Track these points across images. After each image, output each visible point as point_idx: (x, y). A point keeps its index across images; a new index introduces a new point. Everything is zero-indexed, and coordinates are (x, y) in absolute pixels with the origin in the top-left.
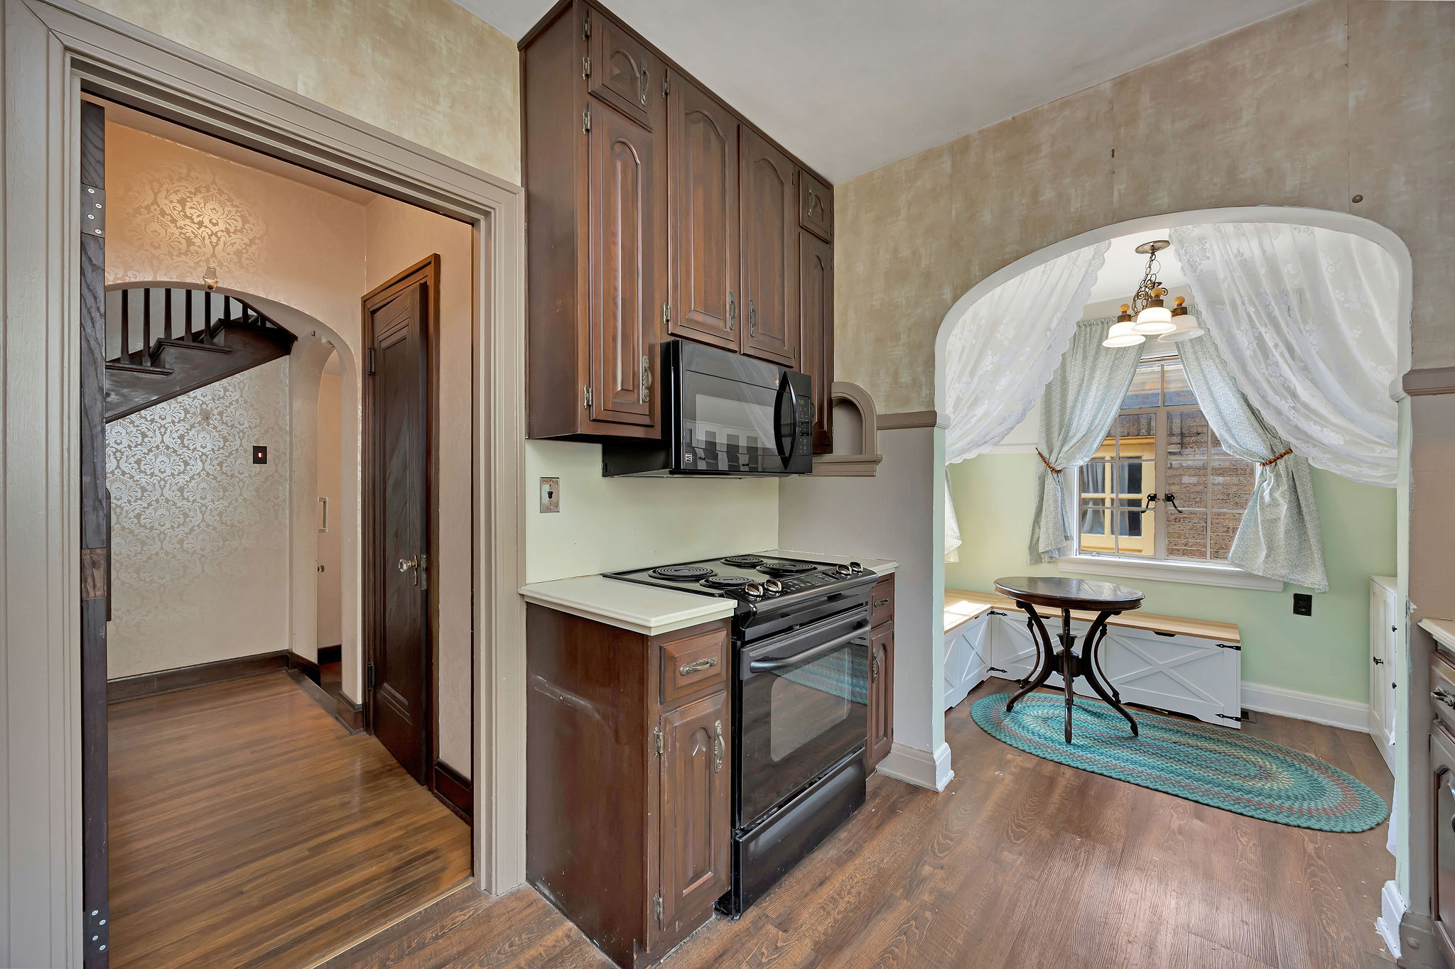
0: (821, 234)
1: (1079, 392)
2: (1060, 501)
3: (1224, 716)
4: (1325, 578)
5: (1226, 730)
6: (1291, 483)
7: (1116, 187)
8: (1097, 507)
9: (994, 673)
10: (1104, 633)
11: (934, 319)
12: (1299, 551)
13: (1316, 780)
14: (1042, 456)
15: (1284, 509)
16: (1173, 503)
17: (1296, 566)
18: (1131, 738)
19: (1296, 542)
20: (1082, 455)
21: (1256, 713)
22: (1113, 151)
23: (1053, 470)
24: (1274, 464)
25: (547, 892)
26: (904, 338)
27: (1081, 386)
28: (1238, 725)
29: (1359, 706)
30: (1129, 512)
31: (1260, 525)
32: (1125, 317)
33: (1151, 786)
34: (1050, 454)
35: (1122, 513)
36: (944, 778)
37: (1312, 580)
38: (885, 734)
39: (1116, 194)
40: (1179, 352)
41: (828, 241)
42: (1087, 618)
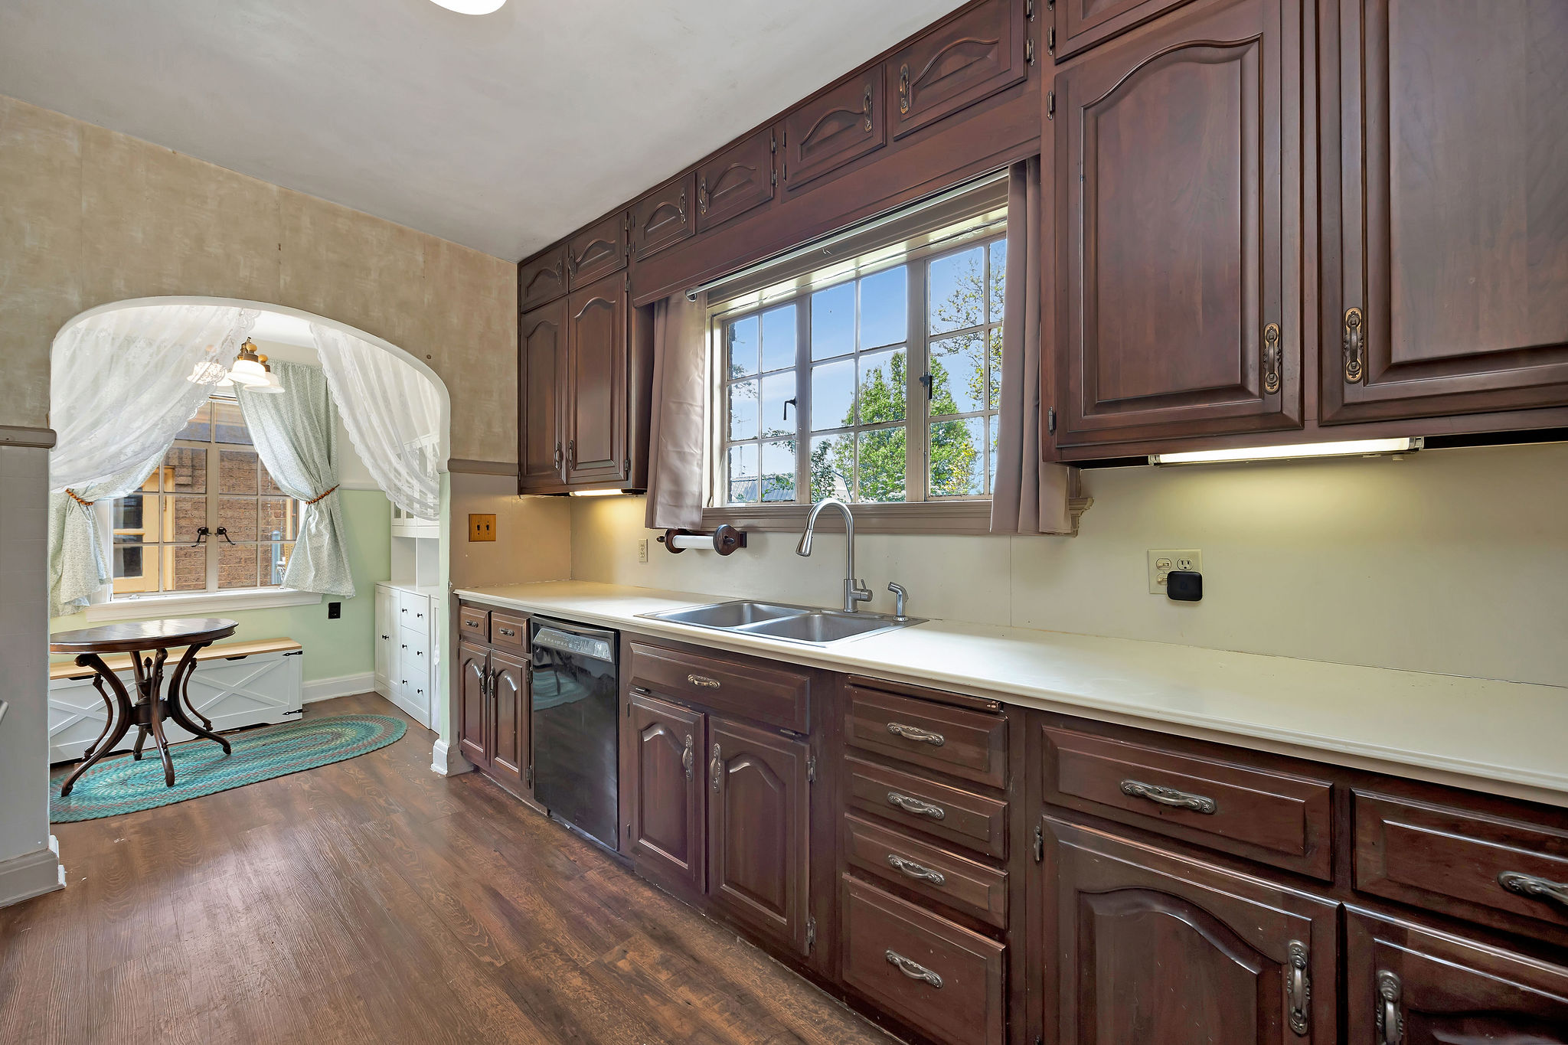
2: (92, 538)
3: (288, 714)
4: (349, 587)
5: (296, 722)
6: (330, 518)
7: (282, 276)
10: (193, 667)
12: (337, 570)
13: (365, 725)
15: (327, 537)
16: (226, 535)
17: (334, 580)
18: (226, 758)
19: (334, 563)
20: (122, 488)
22: (281, 245)
23: (81, 501)
24: (316, 503)
28: (300, 716)
29: (368, 675)
30: (125, 549)
31: (309, 552)
33: (271, 777)
37: (342, 591)
39: (282, 282)
40: (237, 395)
42: (175, 655)
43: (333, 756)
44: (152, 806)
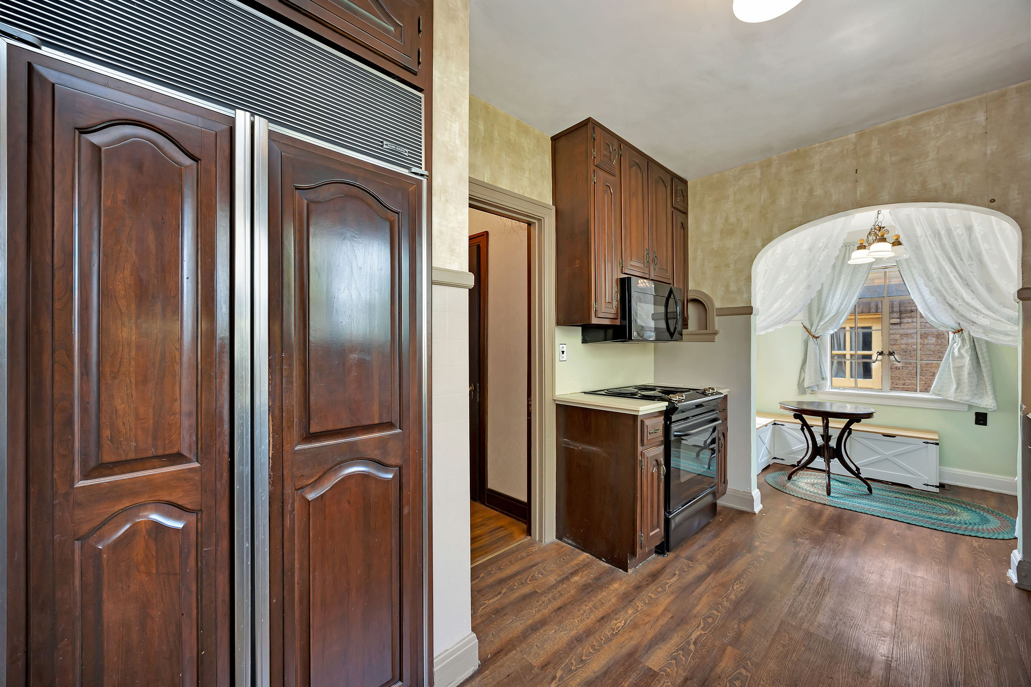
0: (683, 210)
1: (830, 289)
2: (818, 355)
3: (928, 485)
4: (994, 402)
5: (929, 493)
6: (972, 344)
7: (858, 190)
8: (840, 360)
9: (776, 461)
10: (850, 433)
11: (751, 256)
12: (977, 385)
13: (985, 517)
14: (806, 328)
15: (967, 360)
16: (894, 356)
17: (975, 394)
18: (868, 495)
19: (975, 380)
20: (833, 328)
21: (950, 485)
22: (856, 170)
23: (814, 336)
24: (961, 332)
25: (570, 542)
26: (732, 266)
27: (831, 285)
28: (937, 490)
30: (863, 363)
31: (952, 370)
32: (862, 247)
34: (812, 326)
35: (858, 363)
36: (758, 508)
37: (987, 403)
38: (724, 482)
39: (858, 193)
41: (685, 213)
42: (840, 424)
43: (933, 524)
44: (813, 500)
